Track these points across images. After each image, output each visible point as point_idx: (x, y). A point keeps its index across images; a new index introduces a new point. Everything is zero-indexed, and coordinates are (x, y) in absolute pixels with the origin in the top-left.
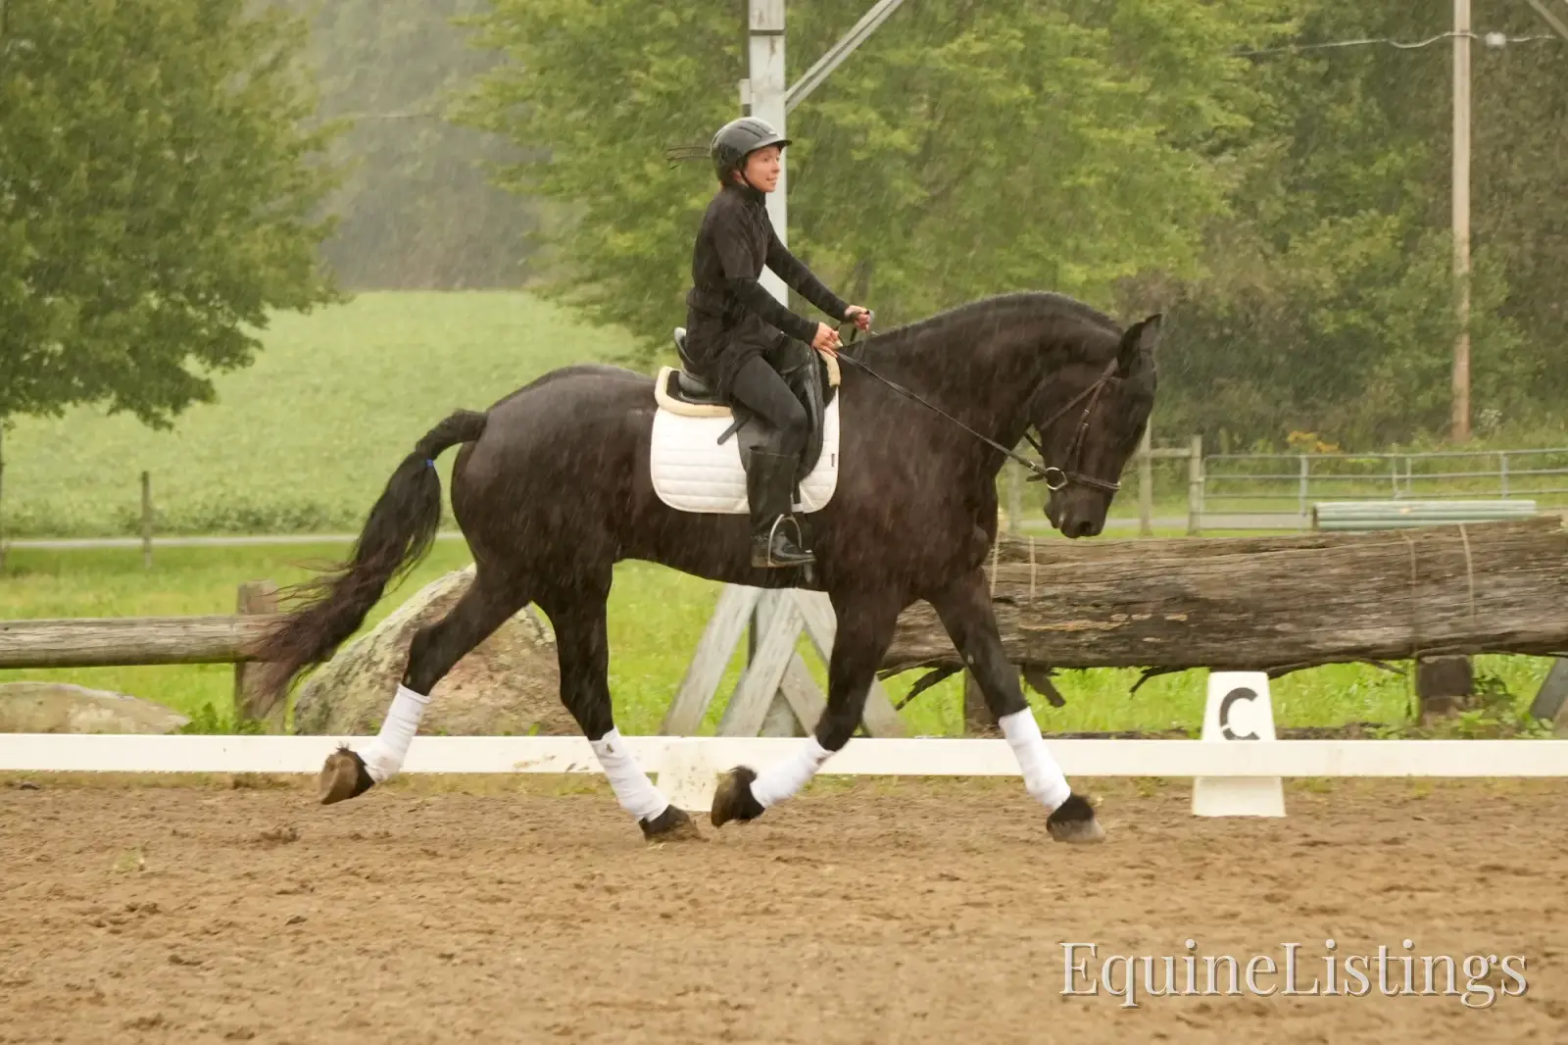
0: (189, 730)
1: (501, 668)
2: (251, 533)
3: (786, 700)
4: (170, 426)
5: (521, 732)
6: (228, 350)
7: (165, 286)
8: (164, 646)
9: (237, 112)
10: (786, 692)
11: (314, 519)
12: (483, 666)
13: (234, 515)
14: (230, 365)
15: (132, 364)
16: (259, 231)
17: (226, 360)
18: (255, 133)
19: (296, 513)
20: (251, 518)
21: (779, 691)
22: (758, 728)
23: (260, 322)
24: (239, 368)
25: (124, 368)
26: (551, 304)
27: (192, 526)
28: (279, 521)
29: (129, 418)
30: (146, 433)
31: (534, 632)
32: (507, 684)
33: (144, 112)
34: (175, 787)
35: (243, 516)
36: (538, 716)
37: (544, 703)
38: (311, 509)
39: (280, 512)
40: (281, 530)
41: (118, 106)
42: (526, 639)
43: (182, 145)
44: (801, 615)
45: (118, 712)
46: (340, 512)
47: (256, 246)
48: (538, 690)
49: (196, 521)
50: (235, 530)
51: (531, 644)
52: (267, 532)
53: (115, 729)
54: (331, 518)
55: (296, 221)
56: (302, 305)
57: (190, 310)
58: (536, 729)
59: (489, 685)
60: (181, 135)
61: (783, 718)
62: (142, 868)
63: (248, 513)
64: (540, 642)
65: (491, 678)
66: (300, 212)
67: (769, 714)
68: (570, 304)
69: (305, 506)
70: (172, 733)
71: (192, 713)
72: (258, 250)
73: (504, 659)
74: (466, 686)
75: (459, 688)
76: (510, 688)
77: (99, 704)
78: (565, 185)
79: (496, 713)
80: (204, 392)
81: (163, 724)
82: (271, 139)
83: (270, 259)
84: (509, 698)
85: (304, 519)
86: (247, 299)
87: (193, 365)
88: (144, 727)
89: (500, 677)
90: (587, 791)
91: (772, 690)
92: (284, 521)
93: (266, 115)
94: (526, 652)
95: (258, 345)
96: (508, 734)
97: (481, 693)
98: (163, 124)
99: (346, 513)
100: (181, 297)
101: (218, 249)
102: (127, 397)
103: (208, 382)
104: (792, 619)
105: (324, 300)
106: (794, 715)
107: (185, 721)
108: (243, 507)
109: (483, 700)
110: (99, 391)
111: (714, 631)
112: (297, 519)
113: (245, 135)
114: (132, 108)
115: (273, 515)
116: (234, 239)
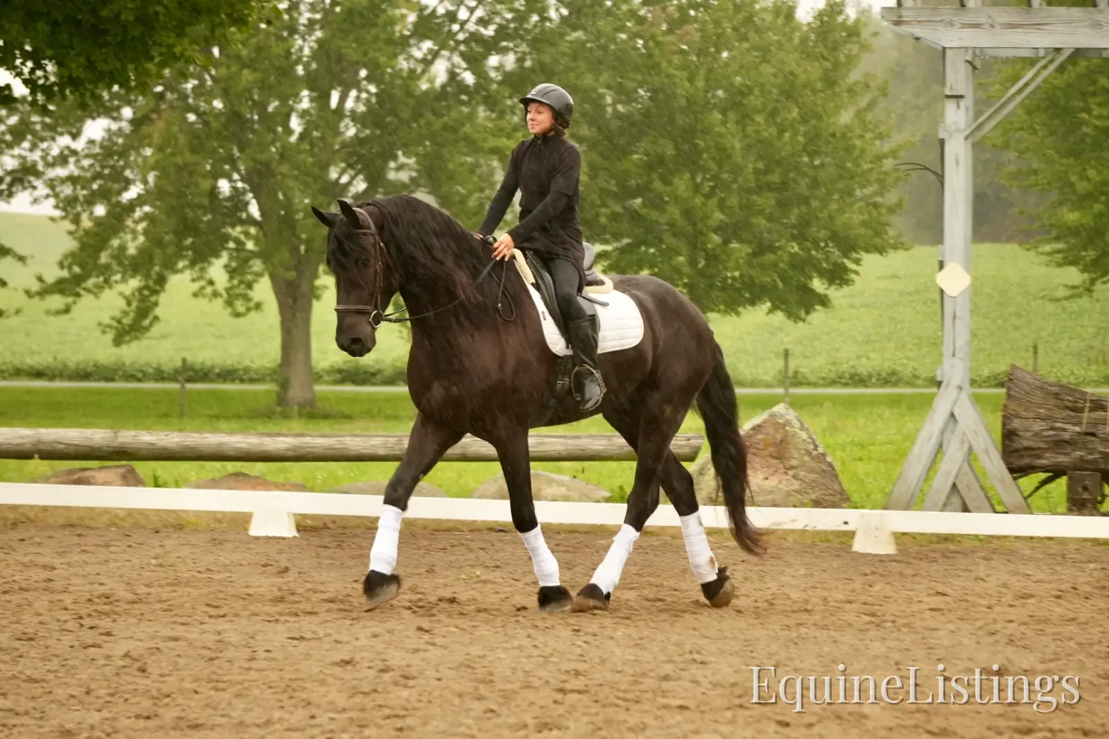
0: (608, 500)
1: (792, 467)
2: (856, 387)
3: (958, 491)
4: (804, 321)
5: (803, 505)
6: (838, 276)
7: (801, 238)
8: (596, 450)
9: (844, 135)
10: (958, 484)
11: (894, 379)
12: (781, 466)
13: (847, 376)
14: (840, 285)
15: (780, 284)
16: (856, 206)
17: (837, 282)
18: (854, 147)
19: (884, 375)
20: (857, 378)
21: (954, 485)
22: (940, 504)
23: (857, 262)
24: (845, 287)
25: (775, 287)
26: (1032, 253)
27: (821, 382)
28: (874, 380)
29: (779, 316)
30: (789, 324)
31: (812, 447)
32: (794, 477)
33: (787, 135)
34: (587, 533)
35: (852, 376)
36: (814, 496)
37: (817, 489)
38: (894, 373)
39: (874, 374)
40: (874, 385)
41: (773, 130)
42: (806, 450)
43: (812, 155)
44: (968, 441)
45: (569, 489)
46: (910, 375)
47: (854, 217)
48: (814, 481)
49: (824, 379)
50: (846, 385)
51: (809, 453)
52: (866, 386)
53: (567, 499)
54: (906, 379)
55: (879, 199)
56: (881, 251)
57: (814, 253)
58: (812, 503)
59: (785, 477)
60: (810, 149)
61: (956, 501)
62: (478, 577)
63: (856, 374)
64: (815, 452)
65: (786, 473)
66: (882, 195)
67: (948, 498)
68: (1042, 254)
69: (890, 371)
70: (598, 502)
71: (612, 491)
72: (857, 218)
73: (794, 462)
74: (771, 477)
75: (767, 479)
76: (797, 479)
77: (560, 484)
78: (1040, 182)
79: (788, 494)
80: (824, 301)
81: (595, 496)
82: (863, 151)
83: (864, 224)
84: (796, 485)
85: (889, 379)
86: (849, 246)
87: (817, 285)
88: (584, 497)
89: (791, 473)
90: (828, 541)
91: (950, 483)
92: (878, 380)
93: (862, 137)
94: (807, 458)
95: (857, 273)
96: (795, 506)
97: (780, 482)
98: (799, 141)
99: (915, 376)
100: (809, 245)
101: (831, 217)
102: (777, 303)
103: (826, 296)
104: (962, 442)
105: (895, 248)
106: (962, 498)
107: (607, 494)
108: (853, 371)
109: (781, 486)
110: (760, 299)
111: (916, 449)
112: (884, 379)
113: (849, 149)
114: (782, 131)
115: (870, 376)
116: (841, 211)
